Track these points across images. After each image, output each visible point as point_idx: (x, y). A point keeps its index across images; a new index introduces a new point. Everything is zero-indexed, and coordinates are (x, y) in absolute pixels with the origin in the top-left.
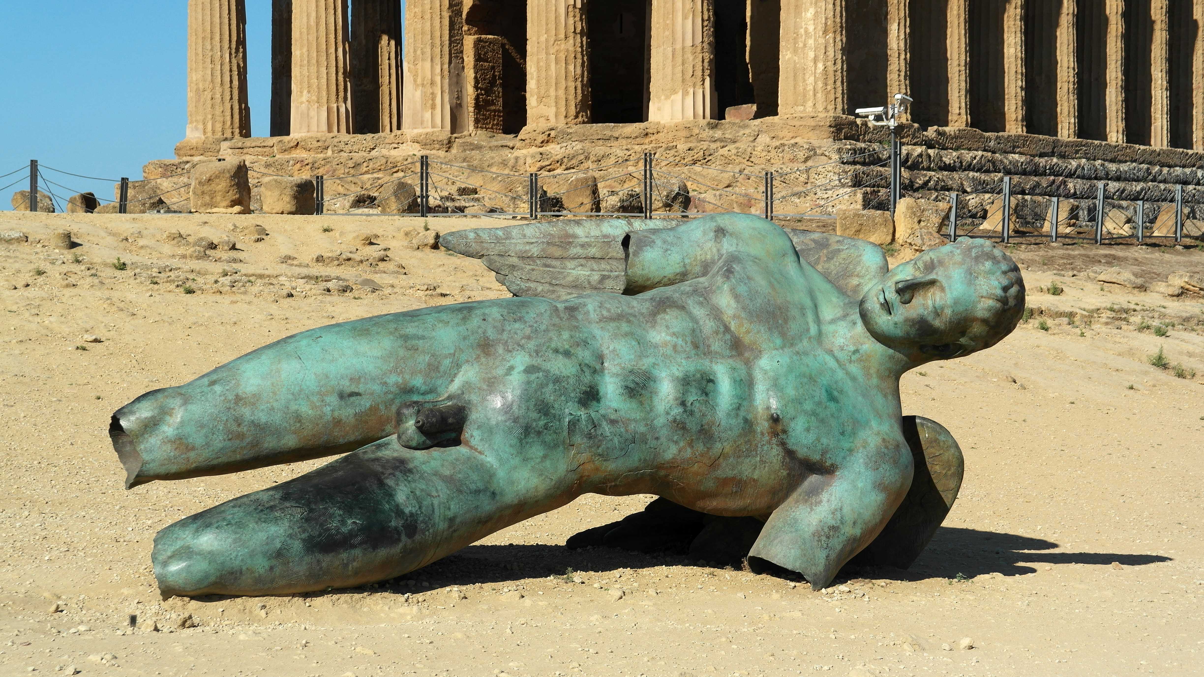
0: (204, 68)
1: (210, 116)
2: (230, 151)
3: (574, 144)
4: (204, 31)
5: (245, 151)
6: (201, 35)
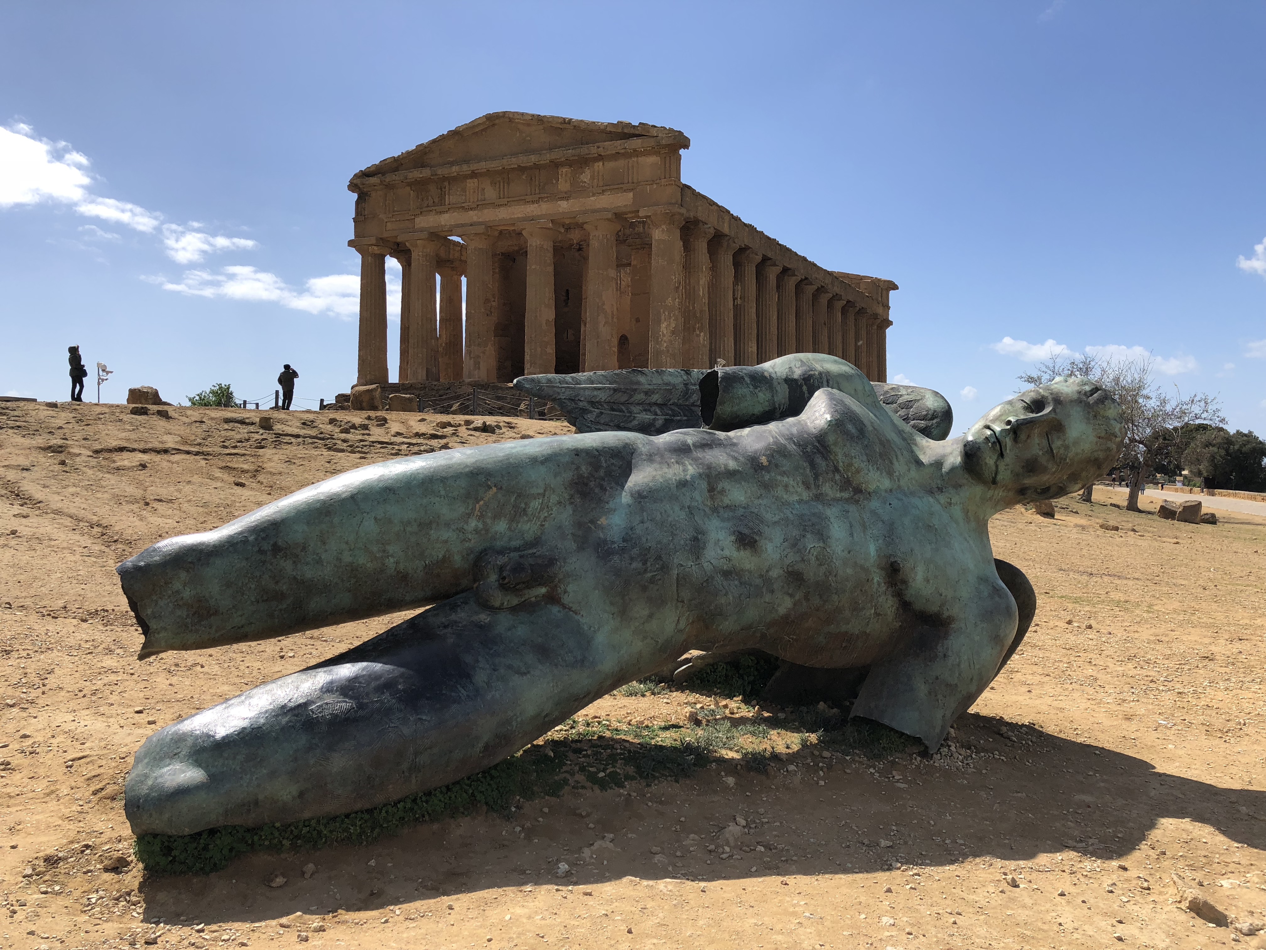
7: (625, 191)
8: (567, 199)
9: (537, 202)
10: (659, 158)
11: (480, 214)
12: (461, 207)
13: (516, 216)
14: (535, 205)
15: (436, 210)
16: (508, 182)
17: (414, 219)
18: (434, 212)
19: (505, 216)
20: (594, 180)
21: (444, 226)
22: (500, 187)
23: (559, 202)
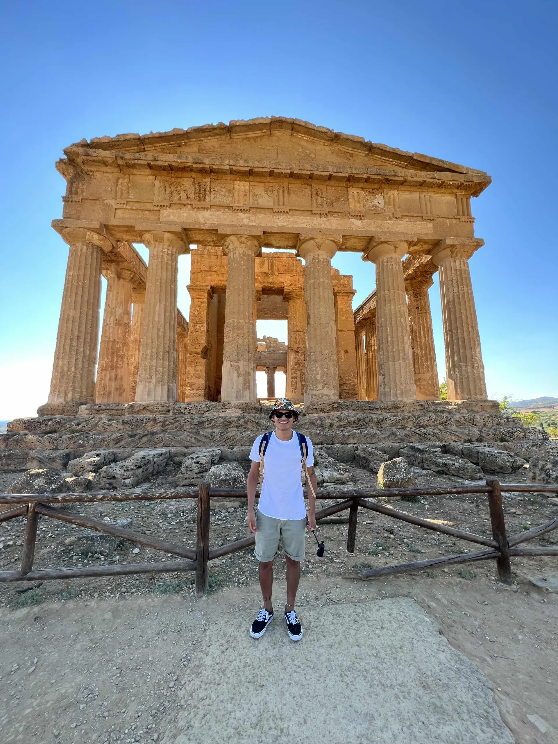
0: (70, 358)
1: (70, 389)
2: (86, 412)
3: (350, 412)
4: (72, 334)
5: (101, 412)
6: (69, 336)
7: (424, 220)
8: (361, 218)
9: (325, 215)
10: (454, 198)
11: (252, 218)
12: (228, 207)
13: (300, 226)
14: (323, 219)
15: (192, 205)
16: (289, 193)
17: (159, 211)
18: (189, 207)
19: (285, 224)
20: (389, 205)
21: (203, 224)
22: (278, 195)
23: (351, 220)
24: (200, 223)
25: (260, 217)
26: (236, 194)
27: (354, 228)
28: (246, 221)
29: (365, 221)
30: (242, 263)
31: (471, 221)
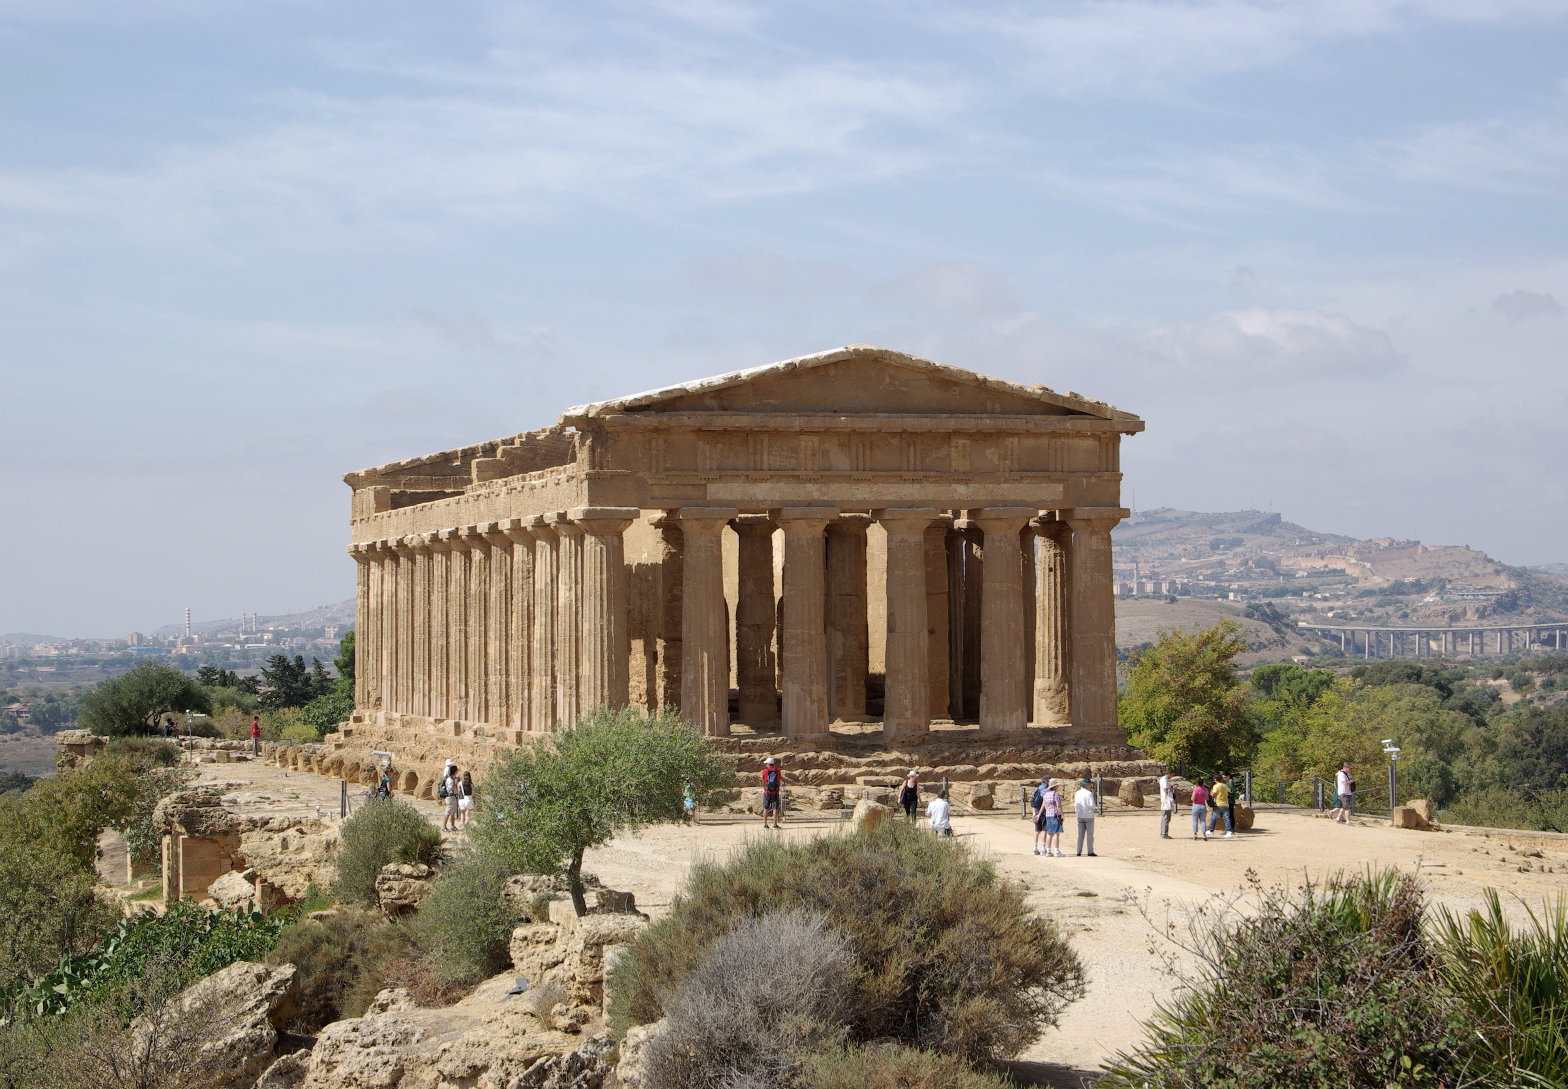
7: (1053, 481)
8: (966, 482)
9: (920, 481)
10: (1097, 443)
11: (824, 489)
12: (794, 477)
13: (885, 498)
14: (917, 486)
15: (747, 476)
16: (871, 448)
17: (705, 485)
18: (743, 478)
19: (867, 496)
20: (1005, 459)
21: (762, 501)
22: (857, 453)
23: (953, 486)
24: (758, 501)
25: (835, 486)
26: (802, 456)
27: (957, 497)
28: (816, 495)
29: (973, 486)
30: (811, 553)
31: (1118, 477)
